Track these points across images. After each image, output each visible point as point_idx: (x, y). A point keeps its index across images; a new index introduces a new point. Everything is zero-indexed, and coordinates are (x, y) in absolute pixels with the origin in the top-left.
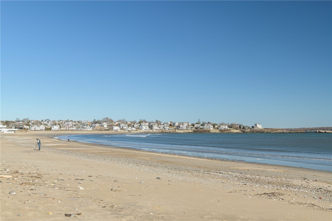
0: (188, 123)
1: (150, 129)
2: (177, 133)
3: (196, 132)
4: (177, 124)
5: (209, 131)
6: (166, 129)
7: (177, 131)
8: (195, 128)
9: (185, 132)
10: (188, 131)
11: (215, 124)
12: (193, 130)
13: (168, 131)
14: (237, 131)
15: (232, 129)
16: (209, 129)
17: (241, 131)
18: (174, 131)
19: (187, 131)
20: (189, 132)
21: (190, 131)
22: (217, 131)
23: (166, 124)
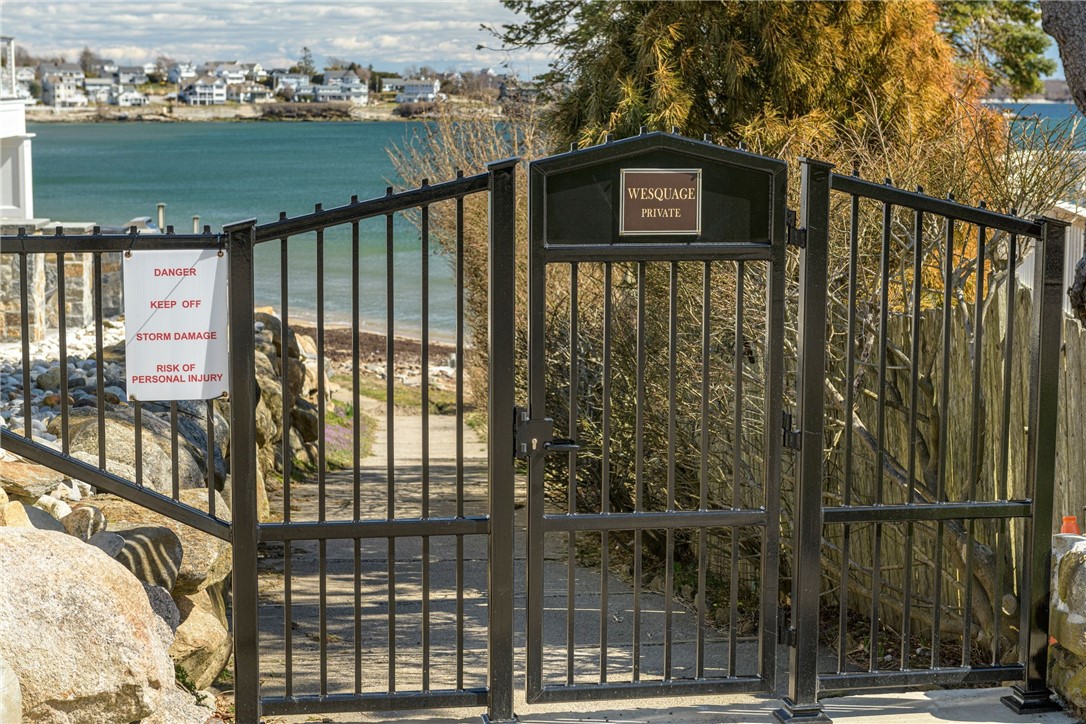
0: (251, 67)
1: (38, 104)
3: (279, 115)
4: (187, 73)
5: (344, 113)
6: (122, 103)
7: (181, 112)
8: (279, 95)
9: (222, 116)
10: (238, 112)
11: (385, 75)
12: (263, 106)
13: (132, 113)
14: (484, 112)
15: (462, 99)
16: (344, 101)
17: (505, 111)
18: (165, 110)
19: (229, 113)
20: (241, 118)
21: (247, 111)
22: (385, 113)
23: (131, 76)
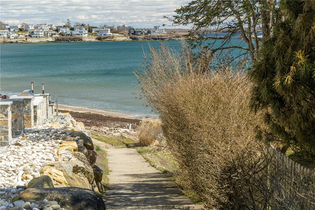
0: (51, 25)
2: (28, 43)
3: (60, 40)
4: (31, 28)
5: (80, 39)
6: (11, 38)
7: (30, 40)
8: (60, 34)
9: (43, 40)
10: (47, 40)
11: (93, 27)
12: (55, 38)
13: (14, 41)
14: (124, 38)
15: (117, 35)
16: (81, 36)
17: (130, 38)
18: (25, 40)
19: (45, 40)
21: (50, 39)
22: (93, 39)
23: (14, 29)
